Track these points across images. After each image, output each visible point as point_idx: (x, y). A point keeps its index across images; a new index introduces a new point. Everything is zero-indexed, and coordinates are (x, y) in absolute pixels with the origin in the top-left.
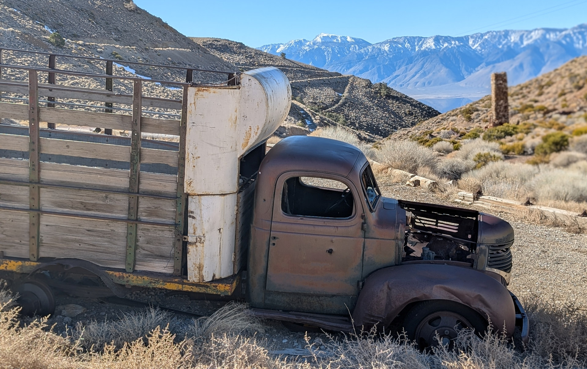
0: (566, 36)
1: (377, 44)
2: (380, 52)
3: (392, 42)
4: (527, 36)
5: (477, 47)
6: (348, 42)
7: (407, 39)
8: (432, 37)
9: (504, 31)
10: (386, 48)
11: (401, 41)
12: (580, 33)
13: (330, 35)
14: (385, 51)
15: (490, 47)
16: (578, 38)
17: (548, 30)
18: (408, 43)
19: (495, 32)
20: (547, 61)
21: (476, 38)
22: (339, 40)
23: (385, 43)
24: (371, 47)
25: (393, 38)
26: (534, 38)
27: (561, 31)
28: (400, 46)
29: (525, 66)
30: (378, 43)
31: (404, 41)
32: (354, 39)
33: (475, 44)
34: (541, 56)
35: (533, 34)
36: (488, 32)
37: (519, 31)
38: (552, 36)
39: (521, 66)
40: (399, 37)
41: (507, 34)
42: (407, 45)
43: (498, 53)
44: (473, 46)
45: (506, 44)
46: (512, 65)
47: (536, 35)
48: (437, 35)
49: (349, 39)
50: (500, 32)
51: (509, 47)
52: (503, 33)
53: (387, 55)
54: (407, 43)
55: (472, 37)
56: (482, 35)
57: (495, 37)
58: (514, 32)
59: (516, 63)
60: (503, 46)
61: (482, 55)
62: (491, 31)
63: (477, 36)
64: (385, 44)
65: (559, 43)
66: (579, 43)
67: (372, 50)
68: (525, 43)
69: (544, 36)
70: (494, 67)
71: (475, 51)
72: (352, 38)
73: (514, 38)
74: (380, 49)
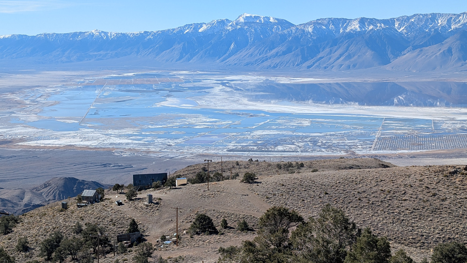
1: (300, 25)
2: (304, 33)
3: (316, 24)
4: (454, 20)
5: (403, 30)
6: (271, 22)
7: (331, 20)
8: (357, 19)
9: (431, 14)
10: (310, 30)
11: (325, 22)
13: (253, 15)
14: (309, 32)
15: (417, 30)
18: (333, 25)
19: (422, 15)
21: (402, 21)
22: (262, 20)
23: (309, 24)
24: (294, 28)
25: (317, 20)
26: (462, 22)
28: (324, 27)
29: (453, 51)
30: (302, 24)
31: (328, 23)
32: (277, 19)
33: (401, 27)
35: (461, 17)
36: (415, 15)
37: (446, 14)
39: (450, 50)
40: (323, 19)
41: (434, 17)
42: (331, 27)
43: (425, 37)
44: (399, 29)
45: (433, 27)
46: (440, 50)
47: (464, 20)
48: (362, 17)
49: (272, 20)
50: (427, 15)
51: (436, 30)
52: (430, 16)
53: (311, 36)
54: (331, 24)
55: (398, 19)
56: (409, 18)
57: (421, 21)
58: (441, 15)
59: (445, 48)
60: (430, 30)
61: (409, 38)
62: (417, 14)
63: (403, 19)
64: (309, 25)
67: (296, 32)
68: (453, 27)
70: (422, 50)
71: (401, 33)
72: (276, 19)
73: (441, 22)
74: (304, 31)
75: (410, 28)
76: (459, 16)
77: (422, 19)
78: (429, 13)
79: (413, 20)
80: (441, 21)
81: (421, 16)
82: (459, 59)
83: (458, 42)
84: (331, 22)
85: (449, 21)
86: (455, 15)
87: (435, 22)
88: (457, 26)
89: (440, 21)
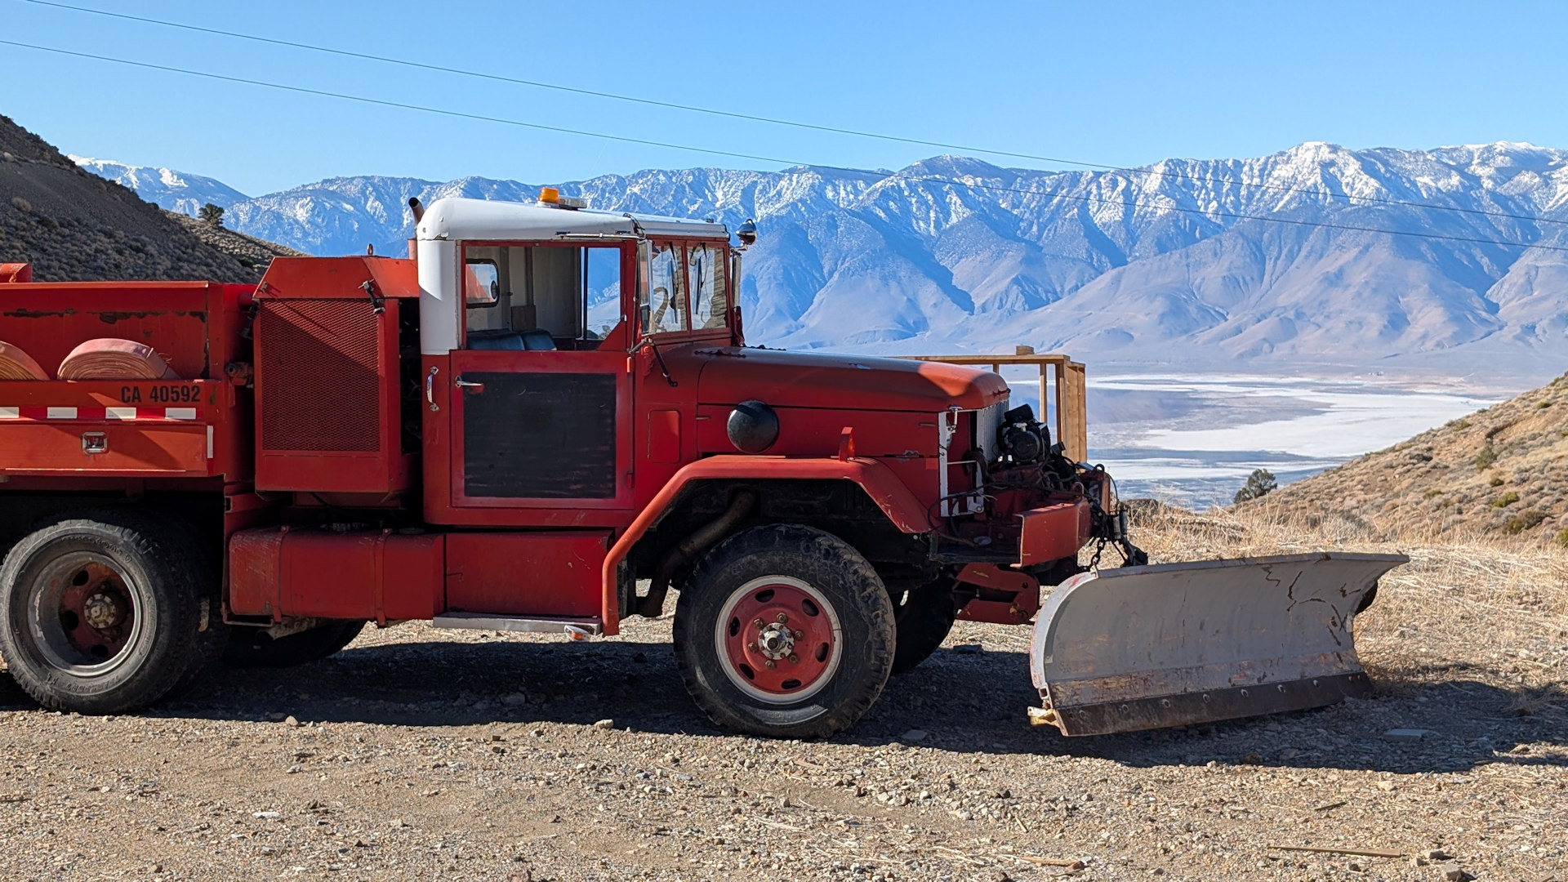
0: (885, 194)
1: (267, 196)
2: (280, 225)
3: (324, 195)
4: (764, 191)
6: (165, 187)
7: (373, 185)
8: (457, 183)
9: (692, 172)
10: (301, 213)
11: (353, 190)
12: (927, 185)
13: (100, 163)
14: (297, 222)
16: (922, 202)
17: (830, 175)
18: (377, 199)
19: (665, 173)
20: (831, 274)
21: (603, 191)
22: (134, 179)
23: (297, 194)
24: (246, 208)
25: (325, 181)
26: (787, 197)
27: (871, 177)
28: (348, 207)
30: (272, 196)
31: (363, 192)
32: (186, 178)
34: (812, 254)
35: (783, 183)
36: (642, 174)
37: (739, 174)
38: (841, 195)
40: (344, 179)
41: (700, 182)
42: (372, 205)
47: (793, 190)
48: (475, 175)
49: (167, 179)
50: (679, 173)
52: (691, 178)
53: (306, 234)
54: (371, 199)
55: (590, 187)
56: (622, 183)
57: (663, 192)
58: (723, 176)
62: (650, 171)
63: (607, 185)
64: (297, 198)
65: (866, 215)
66: (927, 221)
67: (252, 219)
68: (760, 212)
69: (818, 192)
72: (180, 176)
73: (723, 196)
74: (278, 217)
76: (777, 178)
77: (664, 186)
78: (685, 167)
79: (636, 190)
80: (725, 195)
81: (662, 177)
82: (779, 312)
83: (776, 258)
84: (370, 189)
85: (748, 194)
86: (764, 174)
87: (706, 197)
88: (772, 210)
89: (719, 194)
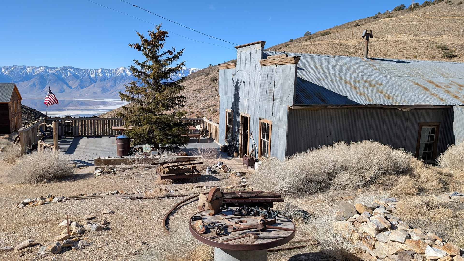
75: (11, 72)
76: (38, 68)
77: (18, 68)
78: (22, 65)
79: (13, 68)
80: (29, 70)
81: (17, 67)
82: (40, 89)
83: (38, 80)
85: (33, 70)
86: (36, 67)
87: (25, 70)
88: (38, 73)
89: (28, 70)
